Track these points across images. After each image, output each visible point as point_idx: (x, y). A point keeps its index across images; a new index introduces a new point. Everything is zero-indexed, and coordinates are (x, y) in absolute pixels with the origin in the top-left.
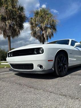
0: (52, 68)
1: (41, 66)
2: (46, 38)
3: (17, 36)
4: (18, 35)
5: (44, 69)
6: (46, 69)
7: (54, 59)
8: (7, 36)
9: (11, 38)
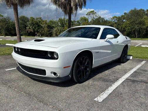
0: (69, 74)
1: (55, 74)
2: (74, 8)
3: (27, 4)
4: (30, 3)
5: (59, 76)
6: (61, 76)
7: (71, 65)
8: (13, 4)
9: (19, 7)
